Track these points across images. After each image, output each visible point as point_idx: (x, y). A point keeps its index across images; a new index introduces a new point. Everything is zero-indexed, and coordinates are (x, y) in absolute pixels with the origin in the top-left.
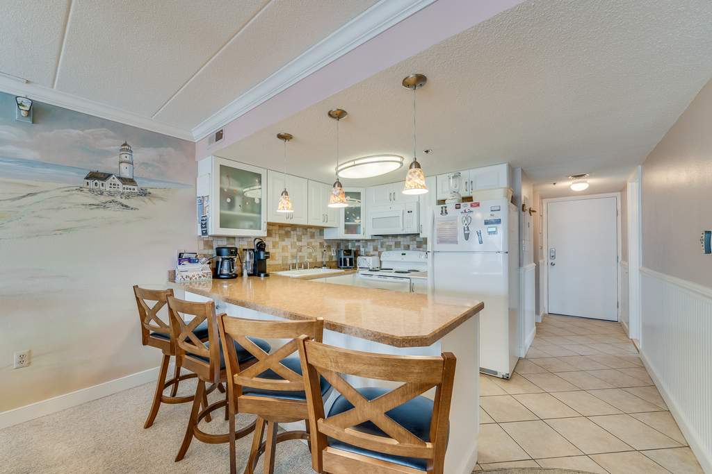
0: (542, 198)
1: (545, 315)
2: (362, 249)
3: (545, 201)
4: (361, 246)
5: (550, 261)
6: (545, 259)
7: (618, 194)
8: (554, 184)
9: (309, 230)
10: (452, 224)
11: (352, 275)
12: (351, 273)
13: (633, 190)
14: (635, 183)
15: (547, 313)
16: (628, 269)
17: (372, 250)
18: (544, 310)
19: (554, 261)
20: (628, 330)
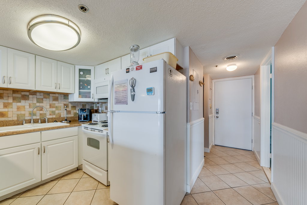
0: (212, 79)
1: (213, 147)
2: (100, 109)
3: (213, 81)
4: (100, 107)
5: (216, 115)
6: (214, 114)
7: (253, 76)
8: (216, 66)
9: (51, 95)
10: (124, 87)
11: (77, 128)
12: (77, 126)
13: (264, 70)
14: (265, 66)
15: (214, 145)
16: (260, 121)
17: (104, 109)
18: (212, 143)
19: (218, 115)
20: (260, 160)
